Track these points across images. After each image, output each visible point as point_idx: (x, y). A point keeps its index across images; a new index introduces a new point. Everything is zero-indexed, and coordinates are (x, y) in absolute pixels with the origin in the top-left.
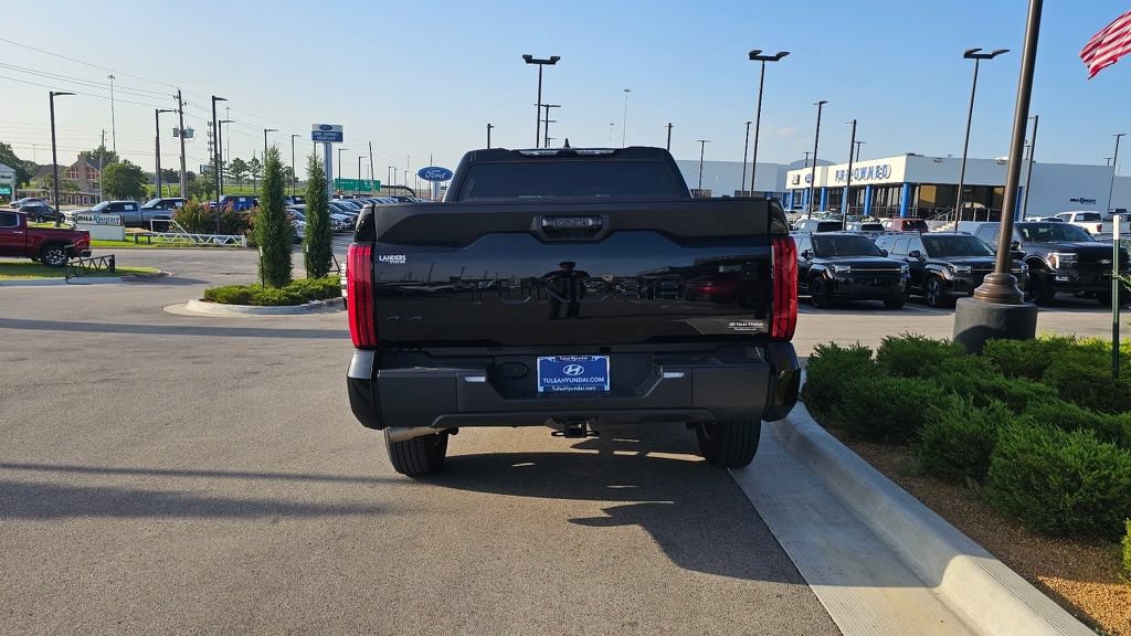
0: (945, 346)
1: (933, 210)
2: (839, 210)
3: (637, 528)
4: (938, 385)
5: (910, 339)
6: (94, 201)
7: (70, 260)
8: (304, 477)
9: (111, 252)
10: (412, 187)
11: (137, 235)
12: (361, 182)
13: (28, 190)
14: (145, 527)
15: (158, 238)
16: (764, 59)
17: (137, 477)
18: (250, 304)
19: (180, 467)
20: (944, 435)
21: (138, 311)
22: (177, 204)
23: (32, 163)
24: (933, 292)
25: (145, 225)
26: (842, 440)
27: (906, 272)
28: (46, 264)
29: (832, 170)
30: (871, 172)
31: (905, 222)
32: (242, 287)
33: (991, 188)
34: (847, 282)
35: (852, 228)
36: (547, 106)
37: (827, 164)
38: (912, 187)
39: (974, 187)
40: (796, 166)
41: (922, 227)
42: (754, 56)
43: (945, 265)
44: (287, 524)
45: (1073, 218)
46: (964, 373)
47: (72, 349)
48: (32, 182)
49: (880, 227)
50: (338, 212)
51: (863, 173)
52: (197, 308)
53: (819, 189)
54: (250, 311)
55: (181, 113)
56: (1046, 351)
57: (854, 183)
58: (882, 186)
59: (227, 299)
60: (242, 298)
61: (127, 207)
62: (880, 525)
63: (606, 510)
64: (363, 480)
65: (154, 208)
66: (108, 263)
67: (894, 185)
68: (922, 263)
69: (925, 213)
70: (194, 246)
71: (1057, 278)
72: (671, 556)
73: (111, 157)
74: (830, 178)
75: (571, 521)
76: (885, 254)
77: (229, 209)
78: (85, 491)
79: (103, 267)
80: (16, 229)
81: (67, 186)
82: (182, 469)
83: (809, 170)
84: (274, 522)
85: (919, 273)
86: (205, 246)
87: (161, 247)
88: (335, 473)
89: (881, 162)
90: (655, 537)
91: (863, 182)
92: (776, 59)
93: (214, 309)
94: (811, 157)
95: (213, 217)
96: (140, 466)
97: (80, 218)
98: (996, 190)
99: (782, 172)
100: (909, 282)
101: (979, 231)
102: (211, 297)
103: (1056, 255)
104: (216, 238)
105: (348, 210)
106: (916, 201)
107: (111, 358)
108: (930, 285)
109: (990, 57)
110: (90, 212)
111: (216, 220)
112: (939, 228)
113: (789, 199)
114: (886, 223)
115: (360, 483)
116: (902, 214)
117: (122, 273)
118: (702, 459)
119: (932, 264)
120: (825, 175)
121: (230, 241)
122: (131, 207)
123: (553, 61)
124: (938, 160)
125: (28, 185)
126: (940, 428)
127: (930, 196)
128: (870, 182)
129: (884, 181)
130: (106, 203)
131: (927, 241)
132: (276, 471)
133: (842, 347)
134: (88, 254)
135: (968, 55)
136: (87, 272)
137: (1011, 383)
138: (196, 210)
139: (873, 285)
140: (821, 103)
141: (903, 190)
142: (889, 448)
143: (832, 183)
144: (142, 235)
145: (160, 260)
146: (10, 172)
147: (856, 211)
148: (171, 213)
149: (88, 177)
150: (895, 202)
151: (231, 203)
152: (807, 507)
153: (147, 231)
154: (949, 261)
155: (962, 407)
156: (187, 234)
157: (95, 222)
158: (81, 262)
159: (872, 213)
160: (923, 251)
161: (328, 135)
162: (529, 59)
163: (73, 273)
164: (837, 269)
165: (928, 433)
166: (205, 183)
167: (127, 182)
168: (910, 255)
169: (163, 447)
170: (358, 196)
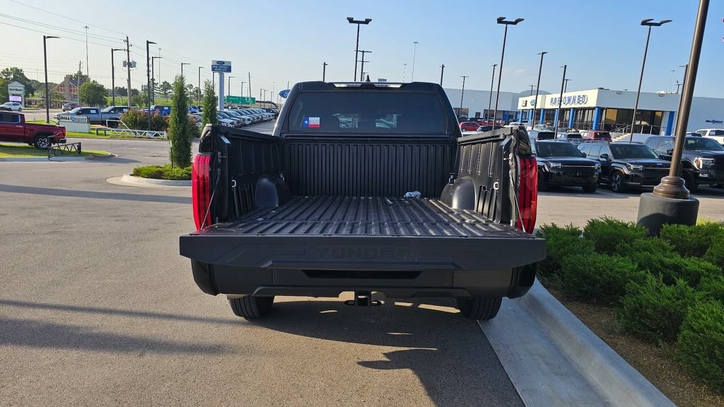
0: (632, 228)
1: (615, 126)
2: (552, 124)
3: (409, 372)
4: (633, 264)
5: (608, 221)
6: (73, 106)
7: (53, 145)
8: (170, 317)
9: (78, 140)
10: (275, 102)
11: (98, 130)
12: (243, 98)
13: (33, 98)
14: (47, 356)
15: (111, 131)
16: (507, 23)
17: (53, 311)
18: (163, 179)
19: (86, 305)
20: (641, 305)
21: (89, 181)
22: (124, 110)
23: (36, 81)
24: (615, 182)
25: (103, 123)
26: (561, 300)
27: (599, 168)
28: (37, 147)
29: (549, 97)
30: (574, 99)
31: (596, 134)
32: (158, 167)
33: (654, 112)
34: (558, 174)
35: (561, 137)
36: (363, 52)
37: (546, 93)
38: (601, 110)
39: (643, 111)
40: (524, 94)
41: (608, 137)
42: (500, 21)
43: (625, 164)
44: (150, 358)
45: (708, 133)
46: (651, 252)
47: (38, 208)
48: (35, 94)
49: (579, 136)
50: (227, 118)
51: (569, 100)
52: (128, 180)
53: (540, 110)
54: (162, 184)
55: (128, 51)
56: (706, 235)
57: (563, 106)
58: (581, 109)
59: (147, 174)
60: (158, 175)
61: (92, 111)
62: (594, 377)
63: (386, 355)
64: (212, 321)
65: (110, 112)
66: (77, 148)
67: (589, 109)
68: (609, 162)
69: (609, 127)
70: (134, 137)
71: (700, 175)
72: (433, 400)
73: (84, 78)
74: (547, 103)
75: (359, 363)
76: (584, 156)
77: (156, 114)
78: (14, 322)
79: (73, 150)
80: (18, 124)
81: (57, 97)
82: (86, 306)
83: (533, 97)
84: (141, 355)
85: (607, 169)
86: (140, 138)
87: (112, 138)
88: (193, 314)
89: (581, 93)
90: (422, 381)
91: (568, 106)
92: (515, 23)
93: (139, 181)
94: (535, 88)
95: (147, 119)
96: (58, 302)
97: (62, 118)
98: (657, 113)
99: (515, 98)
100: (600, 175)
101: (648, 141)
102: (137, 173)
103: (700, 159)
104: (148, 133)
105: (233, 117)
106: (603, 119)
107: (62, 215)
108: (614, 178)
109: (659, 25)
110: (69, 114)
111: (149, 121)
112: (619, 138)
113: (519, 116)
114: (584, 133)
115: (210, 324)
116: (594, 128)
117: (86, 154)
118: (458, 311)
119: (616, 164)
120: (544, 101)
121: (157, 135)
122: (94, 112)
123: (367, 22)
124: (619, 93)
125: (33, 95)
126: (637, 298)
127: (612, 116)
128: (573, 106)
129: (583, 106)
130: (79, 108)
131: (613, 147)
132: (152, 310)
133: (560, 227)
134: (65, 141)
135: (644, 23)
136: (63, 153)
137: (686, 261)
138: (135, 115)
139: (576, 176)
140: (543, 53)
141: (595, 112)
142: (597, 309)
143: (548, 106)
144: (101, 129)
145: (111, 146)
146: (21, 87)
147: (564, 125)
148: (120, 116)
149: (71, 91)
150: (589, 120)
151: (158, 110)
152: (536, 357)
153: (104, 127)
154: (627, 161)
155: (655, 283)
156: (129, 130)
157: (71, 121)
158: (59, 146)
159: (574, 126)
160: (610, 154)
161: (222, 67)
162: (351, 20)
163: (52, 153)
164: (552, 165)
165: (628, 301)
166: (144, 97)
167: (96, 95)
168: (601, 157)
169: (79, 287)
170: (241, 107)
